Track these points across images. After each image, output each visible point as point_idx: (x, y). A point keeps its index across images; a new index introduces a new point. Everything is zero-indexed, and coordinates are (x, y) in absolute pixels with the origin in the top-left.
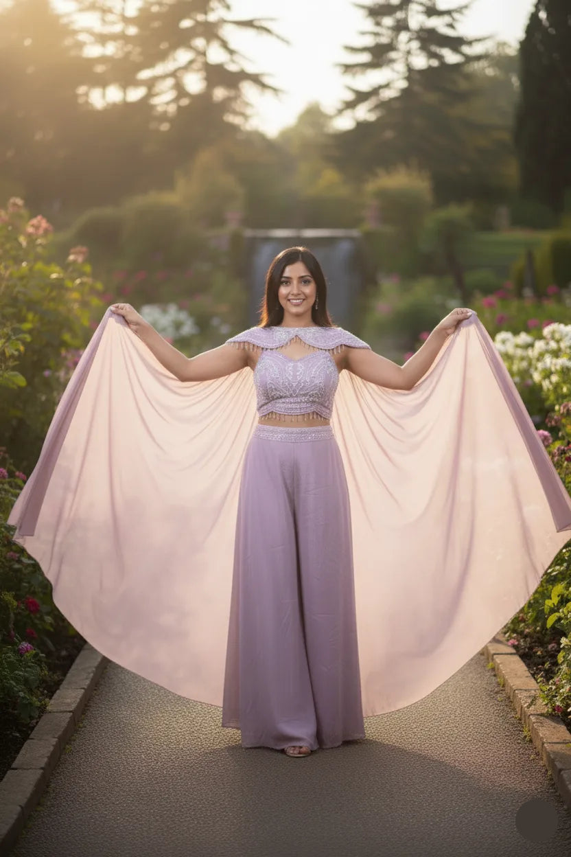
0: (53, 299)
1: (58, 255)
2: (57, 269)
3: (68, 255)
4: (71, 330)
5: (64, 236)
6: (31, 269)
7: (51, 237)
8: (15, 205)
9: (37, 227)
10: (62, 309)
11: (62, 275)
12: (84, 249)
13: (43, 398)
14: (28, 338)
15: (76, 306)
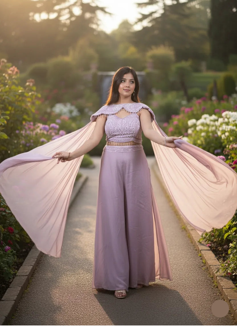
0: (20, 101)
1: (22, 83)
2: (22, 88)
3: (26, 82)
4: (27, 114)
5: (24, 75)
6: (10, 89)
7: (18, 75)
8: (3, 62)
9: (13, 71)
10: (23, 105)
11: (23, 91)
12: (33, 80)
13: (16, 142)
14: (8, 118)
15: (29, 104)
